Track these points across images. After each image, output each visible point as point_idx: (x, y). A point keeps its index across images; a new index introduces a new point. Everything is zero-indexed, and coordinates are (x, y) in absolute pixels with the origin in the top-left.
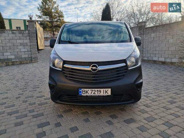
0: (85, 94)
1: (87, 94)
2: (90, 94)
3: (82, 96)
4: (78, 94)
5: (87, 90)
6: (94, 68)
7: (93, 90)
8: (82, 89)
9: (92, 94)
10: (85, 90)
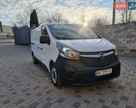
0: (99, 75)
1: (100, 75)
2: (101, 74)
3: (97, 76)
4: (95, 75)
5: (100, 71)
6: (102, 55)
7: (103, 71)
8: (97, 71)
9: (103, 74)
10: (99, 71)
